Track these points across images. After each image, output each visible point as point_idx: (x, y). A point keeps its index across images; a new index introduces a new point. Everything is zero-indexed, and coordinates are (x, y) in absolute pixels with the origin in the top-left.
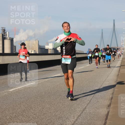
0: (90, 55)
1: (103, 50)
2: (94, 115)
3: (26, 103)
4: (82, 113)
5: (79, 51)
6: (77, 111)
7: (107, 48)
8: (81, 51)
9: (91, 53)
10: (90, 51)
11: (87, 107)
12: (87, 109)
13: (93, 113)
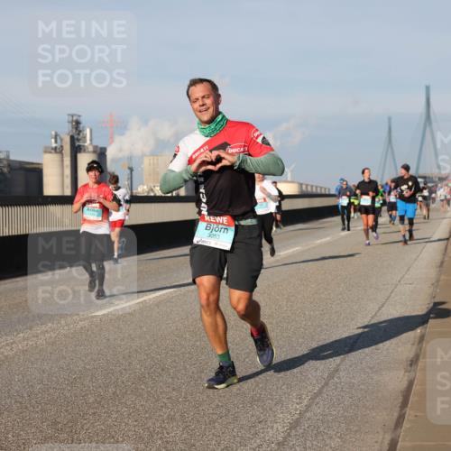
0: (344, 201)
1: (389, 183)
2: (366, 392)
3: (147, 355)
4: (326, 384)
5: (317, 187)
6: (309, 378)
7: (402, 177)
8: (321, 188)
9: (348, 193)
10: (344, 187)
11: (342, 367)
12: (342, 374)
13: (362, 387)
